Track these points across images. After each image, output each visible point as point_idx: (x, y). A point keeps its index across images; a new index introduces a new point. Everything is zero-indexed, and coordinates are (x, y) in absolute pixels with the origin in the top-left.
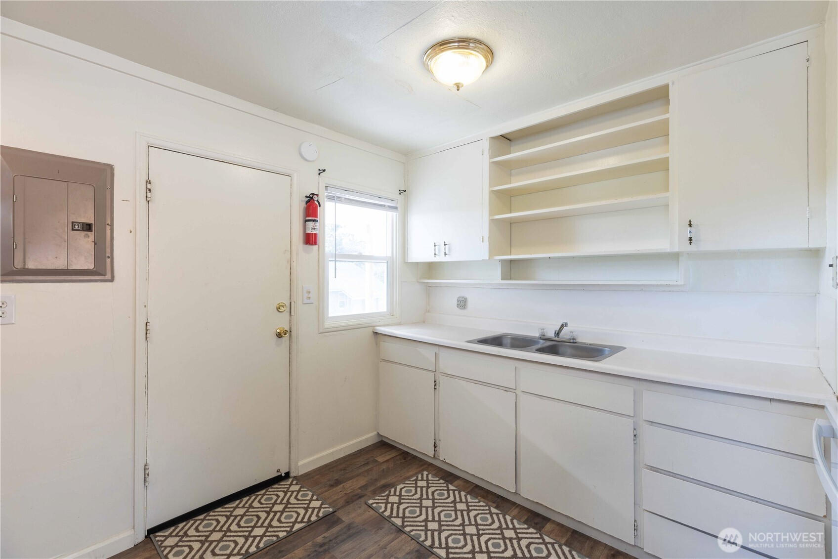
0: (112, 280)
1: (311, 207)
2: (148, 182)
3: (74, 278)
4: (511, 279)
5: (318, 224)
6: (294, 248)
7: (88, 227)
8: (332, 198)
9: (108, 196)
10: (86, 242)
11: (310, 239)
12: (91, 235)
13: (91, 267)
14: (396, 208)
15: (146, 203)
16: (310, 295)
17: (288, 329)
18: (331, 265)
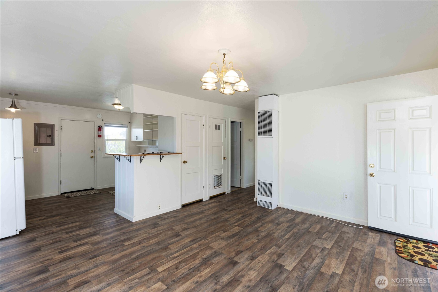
0: (54, 145)
1: (100, 129)
2: (61, 127)
3: (42, 145)
4: (152, 145)
5: (101, 133)
6: (95, 138)
7: (50, 136)
8: (106, 126)
9: (53, 130)
10: (49, 139)
11: (100, 136)
12: (50, 137)
13: (50, 143)
14: (127, 127)
15: (60, 130)
16: (100, 149)
17: (93, 156)
18: (106, 142)
